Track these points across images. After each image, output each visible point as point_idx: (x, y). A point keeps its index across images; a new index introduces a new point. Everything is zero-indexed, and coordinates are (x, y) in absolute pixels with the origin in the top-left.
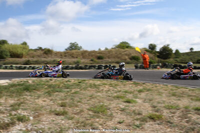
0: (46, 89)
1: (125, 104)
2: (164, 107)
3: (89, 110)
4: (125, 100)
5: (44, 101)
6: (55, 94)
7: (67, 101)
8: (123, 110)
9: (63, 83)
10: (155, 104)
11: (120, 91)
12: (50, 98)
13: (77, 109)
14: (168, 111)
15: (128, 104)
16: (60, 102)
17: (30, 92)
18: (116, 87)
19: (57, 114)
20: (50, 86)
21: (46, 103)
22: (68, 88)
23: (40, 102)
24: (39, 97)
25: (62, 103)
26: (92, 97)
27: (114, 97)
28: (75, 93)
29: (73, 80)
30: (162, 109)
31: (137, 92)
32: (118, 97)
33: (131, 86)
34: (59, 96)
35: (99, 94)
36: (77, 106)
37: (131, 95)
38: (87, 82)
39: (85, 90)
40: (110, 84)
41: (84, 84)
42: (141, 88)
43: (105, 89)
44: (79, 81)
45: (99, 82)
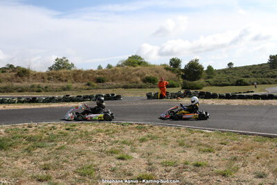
0: (25, 144)
1: (117, 161)
2: (162, 164)
3: (75, 172)
4: (118, 156)
5: (24, 163)
6: (37, 151)
7: (51, 161)
8: (113, 170)
9: (45, 132)
10: (152, 160)
11: (117, 142)
12: (31, 158)
13: (62, 172)
14: (163, 169)
15: (121, 161)
16: (43, 163)
17: (5, 150)
18: (113, 135)
19: (40, 180)
20: (30, 139)
21: (26, 165)
22: (52, 141)
23: (19, 164)
24: (17, 158)
25: (45, 165)
26: (80, 154)
27: (107, 152)
28: (61, 148)
29: (59, 126)
30: (158, 166)
31: (137, 142)
32: (112, 152)
33: (133, 132)
34: (41, 154)
35: (90, 148)
36: (62, 168)
37: (128, 148)
38: (77, 127)
39: (73, 143)
40: (106, 131)
41: (73, 133)
42: (145, 134)
43: (99, 139)
44: (67, 127)
45: (93, 128)
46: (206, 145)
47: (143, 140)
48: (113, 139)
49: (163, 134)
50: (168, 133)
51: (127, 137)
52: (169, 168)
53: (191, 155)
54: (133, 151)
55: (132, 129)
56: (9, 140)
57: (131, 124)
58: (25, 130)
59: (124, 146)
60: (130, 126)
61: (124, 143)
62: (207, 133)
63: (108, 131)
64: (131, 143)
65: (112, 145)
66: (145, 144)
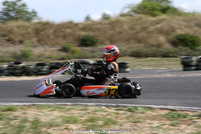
33: (156, 123)
38: (16, 113)
45: (56, 113)
55: (154, 118)
57: (151, 109)
60: (149, 112)
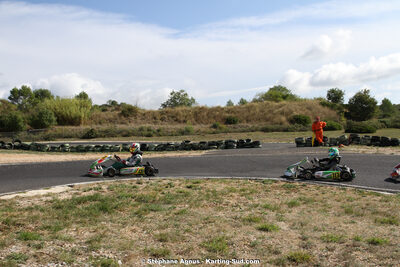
0: (134, 206)
1: (258, 233)
2: (321, 238)
3: (201, 246)
4: (259, 225)
5: (134, 231)
6: (149, 216)
7: (169, 230)
8: (253, 246)
9: (160, 190)
10: (308, 233)
11: (257, 206)
12: (143, 225)
13: (183, 246)
14: (323, 246)
15: (263, 233)
16: (158, 232)
17: (109, 213)
18: (251, 196)
19: (155, 256)
20: (140, 200)
21: (136, 235)
22: (169, 203)
23: (127, 232)
24: (124, 224)
25: (161, 235)
26: (207, 221)
27: (244, 220)
28: (182, 212)
29: (177, 182)
30: (315, 242)
31: (285, 207)
32: (250, 220)
33: (278, 192)
34: (155, 219)
35: (221, 214)
36: (183, 239)
37: (273, 214)
38: (202, 185)
39: (197, 206)
40: (241, 190)
41: (196, 192)
42: (295, 196)
43: (232, 202)
44: (189, 185)
45: (223, 186)
46: (385, 214)
47: (292, 205)
48: (251, 202)
49: (321, 197)
50: (328, 195)
51: (269, 200)
52: (332, 245)
53: (363, 228)
54: (280, 219)
55: (276, 188)
56: (113, 201)
57: (276, 182)
58: (134, 187)
59: (267, 211)
60: (274, 184)
61: (266, 207)
62: (384, 196)
63: (243, 190)
64: (275, 209)
65: (249, 210)
66: (296, 210)
